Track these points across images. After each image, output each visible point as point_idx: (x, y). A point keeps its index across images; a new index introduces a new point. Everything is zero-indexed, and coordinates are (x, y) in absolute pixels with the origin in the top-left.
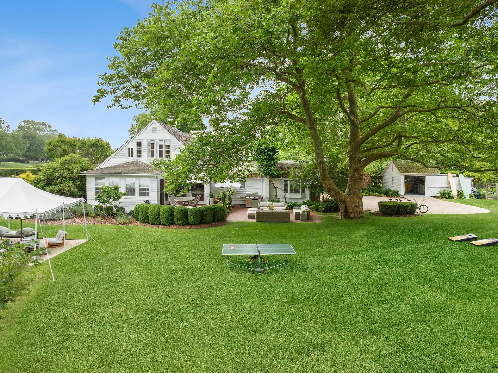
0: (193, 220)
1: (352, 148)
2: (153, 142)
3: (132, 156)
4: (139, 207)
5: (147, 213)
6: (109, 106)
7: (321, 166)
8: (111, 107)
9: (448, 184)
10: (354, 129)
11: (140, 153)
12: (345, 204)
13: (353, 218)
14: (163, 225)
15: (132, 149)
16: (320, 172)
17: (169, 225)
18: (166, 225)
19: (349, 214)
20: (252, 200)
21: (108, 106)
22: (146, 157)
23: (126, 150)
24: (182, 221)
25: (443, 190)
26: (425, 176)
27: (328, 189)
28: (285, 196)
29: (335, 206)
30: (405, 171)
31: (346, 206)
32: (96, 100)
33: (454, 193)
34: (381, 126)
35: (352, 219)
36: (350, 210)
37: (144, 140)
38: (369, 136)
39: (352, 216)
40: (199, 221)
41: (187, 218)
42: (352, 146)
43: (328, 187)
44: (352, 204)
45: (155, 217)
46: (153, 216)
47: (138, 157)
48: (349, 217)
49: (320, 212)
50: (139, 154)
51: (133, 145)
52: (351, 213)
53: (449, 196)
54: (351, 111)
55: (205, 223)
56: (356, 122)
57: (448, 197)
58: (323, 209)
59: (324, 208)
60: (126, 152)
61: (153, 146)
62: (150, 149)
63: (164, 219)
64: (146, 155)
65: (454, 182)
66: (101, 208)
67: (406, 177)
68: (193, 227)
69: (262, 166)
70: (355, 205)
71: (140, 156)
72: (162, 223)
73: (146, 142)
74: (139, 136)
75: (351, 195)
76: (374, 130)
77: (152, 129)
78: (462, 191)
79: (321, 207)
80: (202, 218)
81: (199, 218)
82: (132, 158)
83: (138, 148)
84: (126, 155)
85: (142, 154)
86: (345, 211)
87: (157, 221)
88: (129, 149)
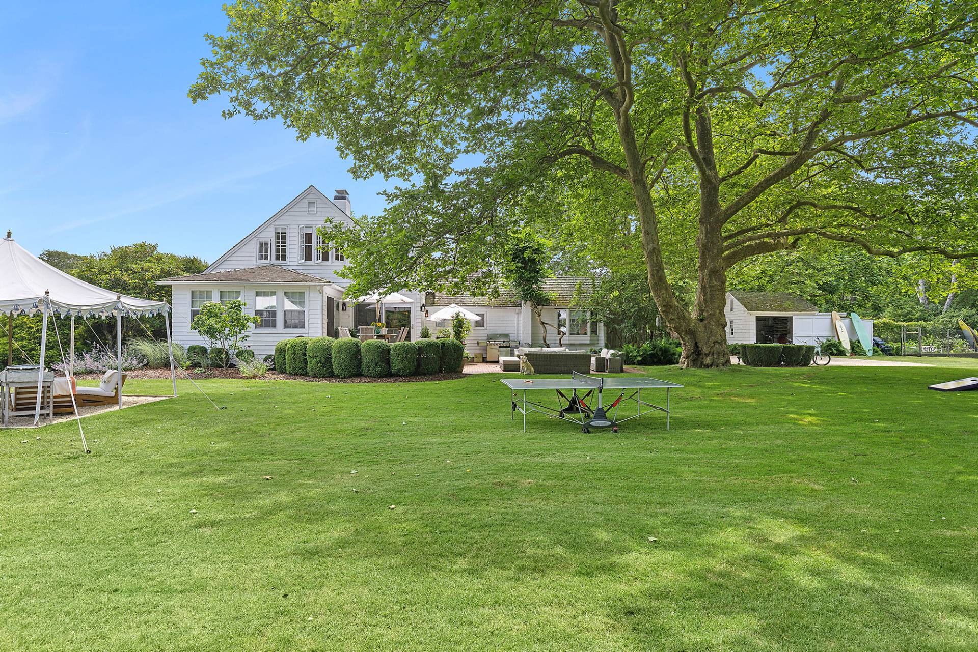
0: (401, 366)
1: (706, 231)
2: (309, 231)
3: (266, 258)
4: (286, 345)
5: (304, 355)
6: (227, 112)
7: (655, 258)
8: (231, 115)
9: (832, 330)
10: (709, 194)
11: (284, 251)
12: (695, 338)
13: (711, 366)
14: (337, 377)
15: (267, 244)
16: (652, 271)
17: (350, 377)
18: (345, 378)
19: (702, 358)
20: (500, 347)
21: (224, 112)
22: (296, 259)
23: (255, 246)
24: (379, 369)
25: (824, 341)
26: (791, 317)
27: (664, 306)
28: (560, 339)
29: (659, 353)
30: (758, 309)
31: (696, 343)
32: (198, 94)
33: (846, 345)
34: (769, 180)
35: (708, 366)
36: (705, 350)
37: (292, 226)
38: (742, 203)
39: (708, 361)
40: (412, 369)
41: (388, 362)
42: (706, 227)
43: (665, 303)
44: (709, 339)
45: (320, 362)
46: (318, 359)
47: (278, 259)
48: (702, 363)
49: (634, 364)
50: (282, 254)
51: (269, 236)
52: (707, 355)
53: (838, 350)
54: (704, 159)
55: (425, 374)
56: (713, 180)
57: (835, 352)
58: (639, 359)
59: (640, 356)
60: (255, 250)
61: (309, 237)
62: (304, 245)
63: (340, 365)
64: (296, 255)
65: (842, 326)
66: (204, 350)
67: (758, 319)
68: (401, 379)
69: (518, 283)
70: (715, 339)
71: (284, 258)
72: (336, 372)
73: (296, 230)
74: (281, 218)
75: (706, 322)
76: (754, 189)
77: (307, 205)
78: (859, 342)
79: (635, 354)
80: (419, 366)
81: (413, 363)
82: (266, 261)
83: (278, 243)
84: (255, 254)
85: (287, 254)
86: (695, 352)
87: (327, 372)
88: (261, 244)
